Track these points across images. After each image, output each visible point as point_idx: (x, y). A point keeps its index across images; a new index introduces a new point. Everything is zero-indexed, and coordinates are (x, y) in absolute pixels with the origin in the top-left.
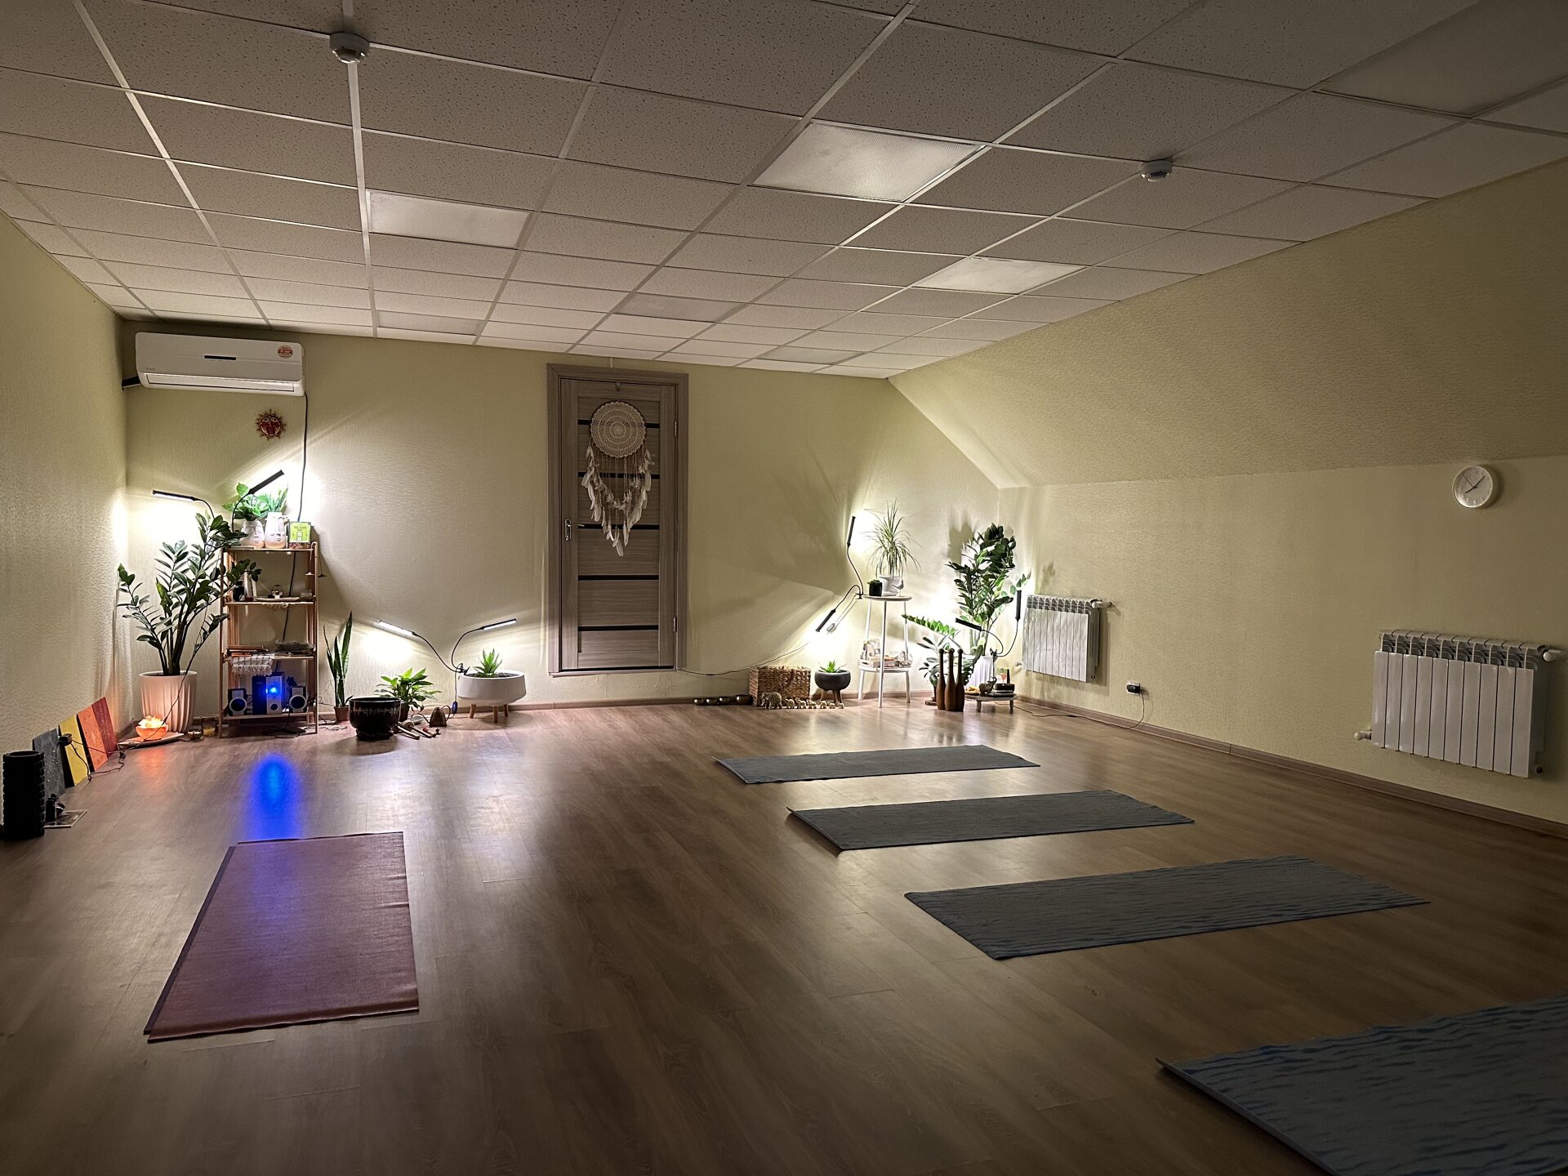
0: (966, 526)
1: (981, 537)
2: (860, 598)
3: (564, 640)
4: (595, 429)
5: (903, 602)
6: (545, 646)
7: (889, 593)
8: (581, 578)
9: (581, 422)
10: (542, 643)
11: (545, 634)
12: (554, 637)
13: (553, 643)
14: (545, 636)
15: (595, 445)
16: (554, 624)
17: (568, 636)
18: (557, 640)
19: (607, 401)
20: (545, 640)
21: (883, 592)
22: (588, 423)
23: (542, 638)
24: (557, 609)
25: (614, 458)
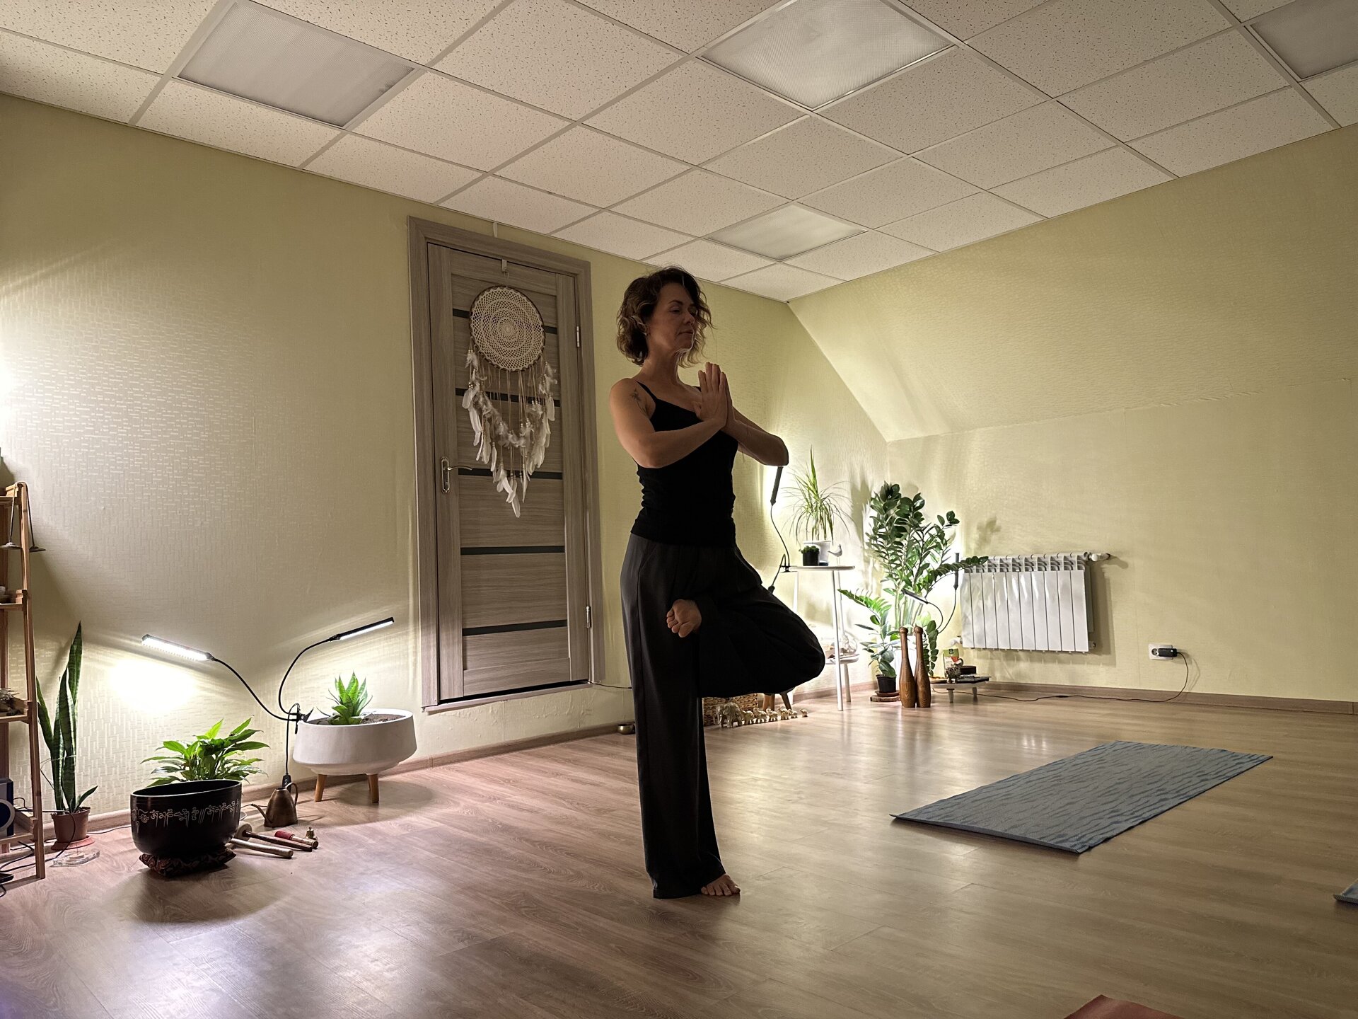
1: (877, 495)
2: (788, 571)
3: (443, 652)
4: (478, 326)
6: (415, 664)
8: (465, 551)
9: (457, 313)
10: (411, 659)
11: (416, 643)
12: (429, 647)
13: (429, 658)
14: (416, 647)
15: (477, 347)
16: (428, 626)
17: (448, 645)
18: (433, 651)
19: (492, 285)
20: (415, 653)
21: (822, 561)
22: (466, 315)
23: (411, 651)
24: (433, 603)
25: (504, 370)
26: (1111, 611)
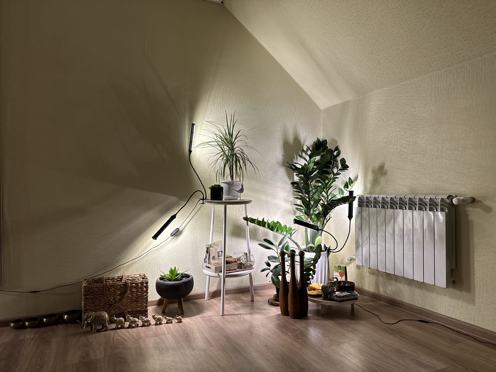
0: (297, 140)
1: (308, 148)
2: (203, 203)
5: (243, 205)
7: (230, 197)
21: (225, 197)
26: (474, 252)
